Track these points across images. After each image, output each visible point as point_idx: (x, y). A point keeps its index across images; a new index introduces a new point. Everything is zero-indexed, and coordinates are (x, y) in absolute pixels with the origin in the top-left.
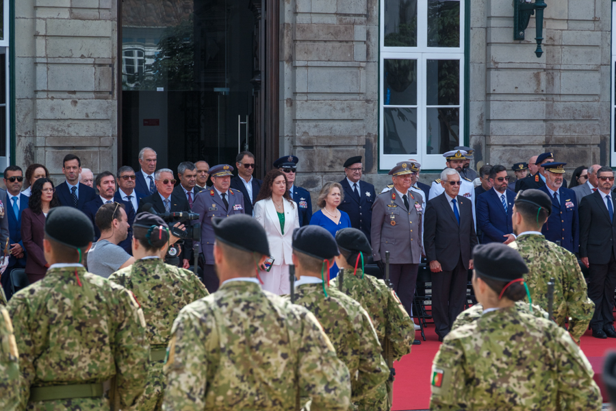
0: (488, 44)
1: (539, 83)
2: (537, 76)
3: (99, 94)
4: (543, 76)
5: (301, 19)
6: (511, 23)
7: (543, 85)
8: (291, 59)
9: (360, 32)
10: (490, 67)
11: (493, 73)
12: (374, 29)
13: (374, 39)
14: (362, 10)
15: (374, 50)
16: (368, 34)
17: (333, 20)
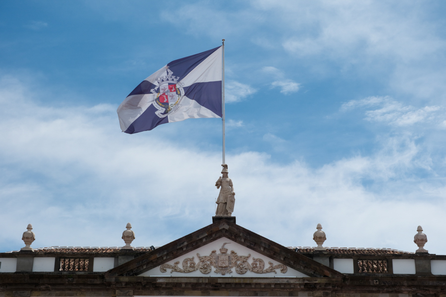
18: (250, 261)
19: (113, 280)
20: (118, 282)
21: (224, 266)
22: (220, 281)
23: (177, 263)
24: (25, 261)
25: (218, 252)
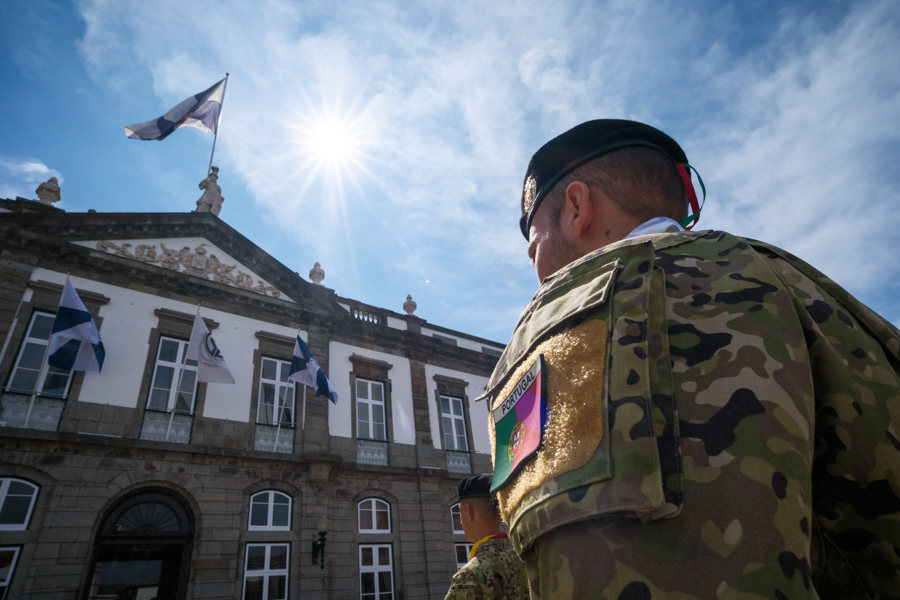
0: (300, 566)
1: (324, 584)
5: (200, 558)
6: (311, 555)
8: (193, 581)
9: (233, 564)
10: (300, 577)
11: (302, 581)
12: (241, 561)
13: (241, 567)
14: (235, 552)
15: (240, 573)
16: (238, 564)
18: (235, 273)
21: (199, 267)
22: (192, 280)
25: (192, 251)
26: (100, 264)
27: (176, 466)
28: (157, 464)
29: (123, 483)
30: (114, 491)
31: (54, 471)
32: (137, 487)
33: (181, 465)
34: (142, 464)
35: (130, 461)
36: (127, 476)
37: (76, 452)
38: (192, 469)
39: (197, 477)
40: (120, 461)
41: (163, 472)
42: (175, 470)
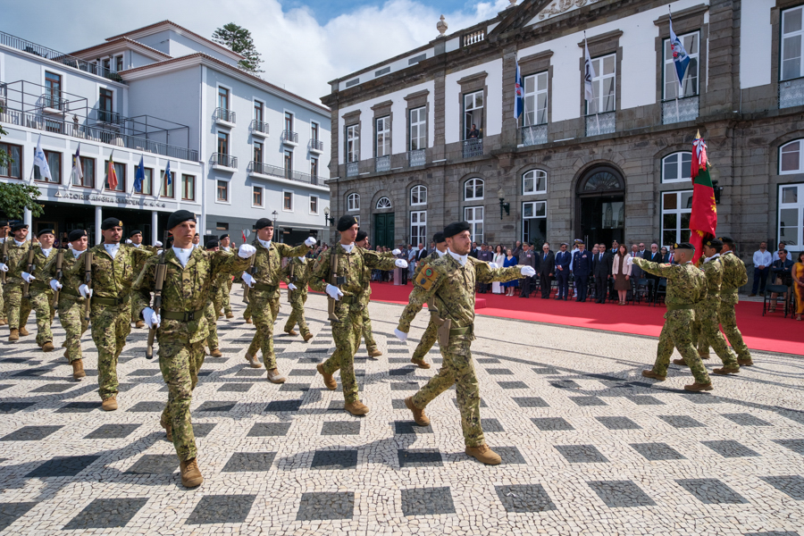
2: (726, 217)
3: (566, 229)
4: (729, 217)
7: (729, 220)
9: (650, 206)
12: (658, 205)
13: (658, 208)
14: (653, 198)
15: (659, 211)
16: (655, 206)
17: (640, 203)
19: (495, 39)
20: (500, 41)
23: (554, 5)
24: (439, 46)
26: (540, 32)
27: (606, 148)
28: (595, 150)
29: (580, 164)
30: (576, 169)
31: (548, 163)
32: (588, 165)
33: (609, 147)
34: (587, 151)
35: (581, 151)
36: (581, 160)
37: (555, 152)
38: (617, 149)
39: (620, 153)
40: (576, 152)
41: (599, 154)
42: (606, 152)
